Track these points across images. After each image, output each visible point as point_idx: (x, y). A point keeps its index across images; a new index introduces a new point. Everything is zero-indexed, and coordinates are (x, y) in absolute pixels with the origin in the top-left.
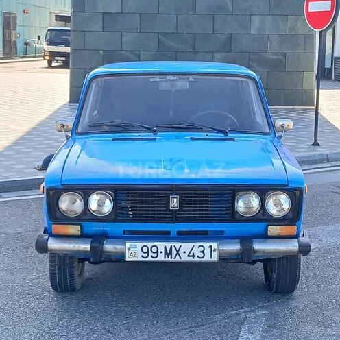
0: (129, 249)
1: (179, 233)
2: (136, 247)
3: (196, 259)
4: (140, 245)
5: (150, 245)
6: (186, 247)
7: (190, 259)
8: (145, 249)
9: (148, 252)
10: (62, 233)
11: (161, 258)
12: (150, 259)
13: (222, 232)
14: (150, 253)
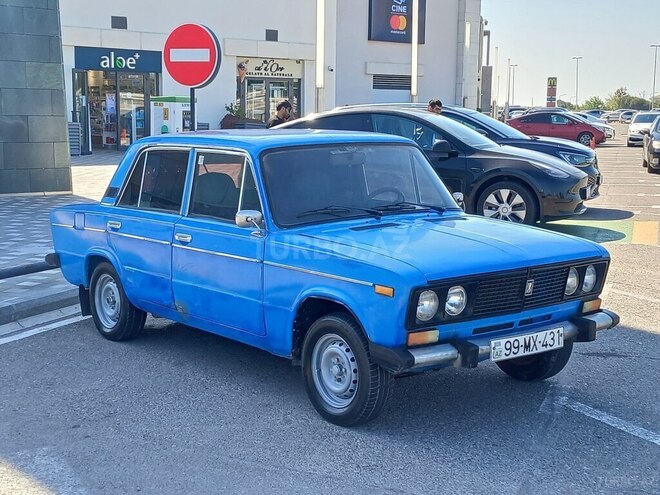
0: (494, 348)
1: (521, 323)
2: (499, 344)
3: (549, 348)
4: (503, 341)
5: (512, 340)
6: (541, 336)
7: (544, 349)
8: (508, 346)
9: (510, 349)
10: (419, 343)
11: (521, 353)
12: (512, 356)
13: (549, 316)
14: (513, 349)
